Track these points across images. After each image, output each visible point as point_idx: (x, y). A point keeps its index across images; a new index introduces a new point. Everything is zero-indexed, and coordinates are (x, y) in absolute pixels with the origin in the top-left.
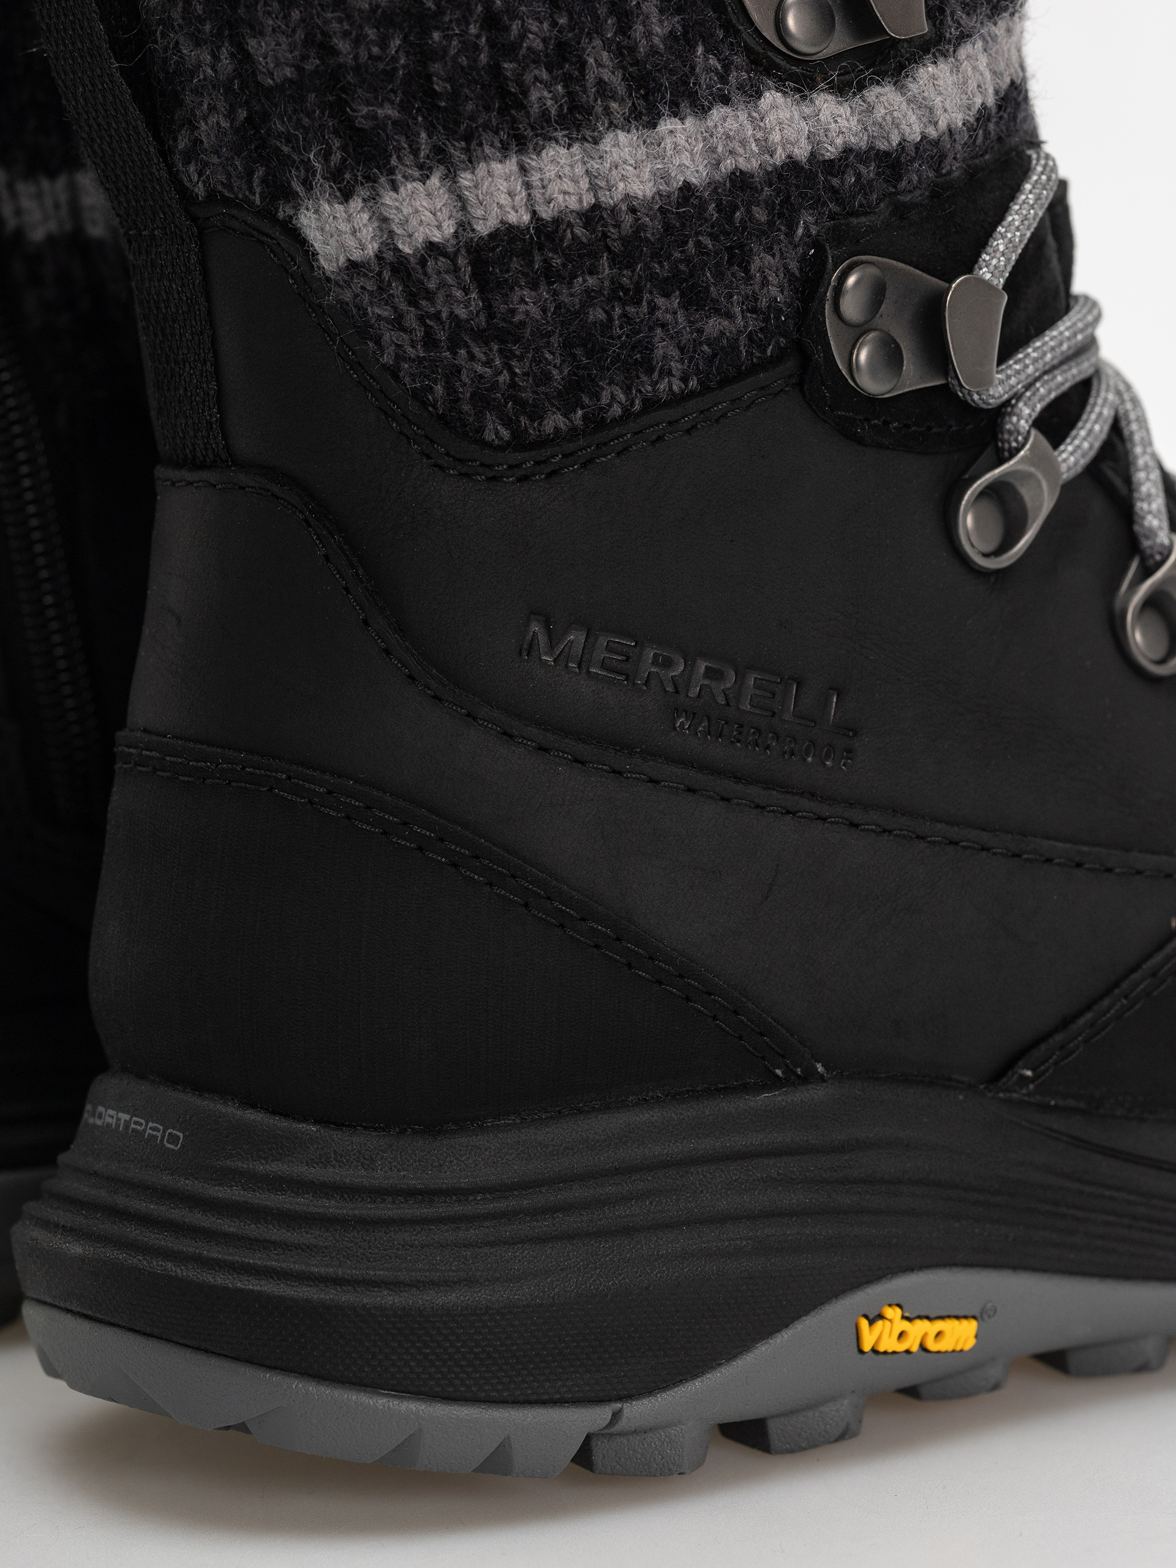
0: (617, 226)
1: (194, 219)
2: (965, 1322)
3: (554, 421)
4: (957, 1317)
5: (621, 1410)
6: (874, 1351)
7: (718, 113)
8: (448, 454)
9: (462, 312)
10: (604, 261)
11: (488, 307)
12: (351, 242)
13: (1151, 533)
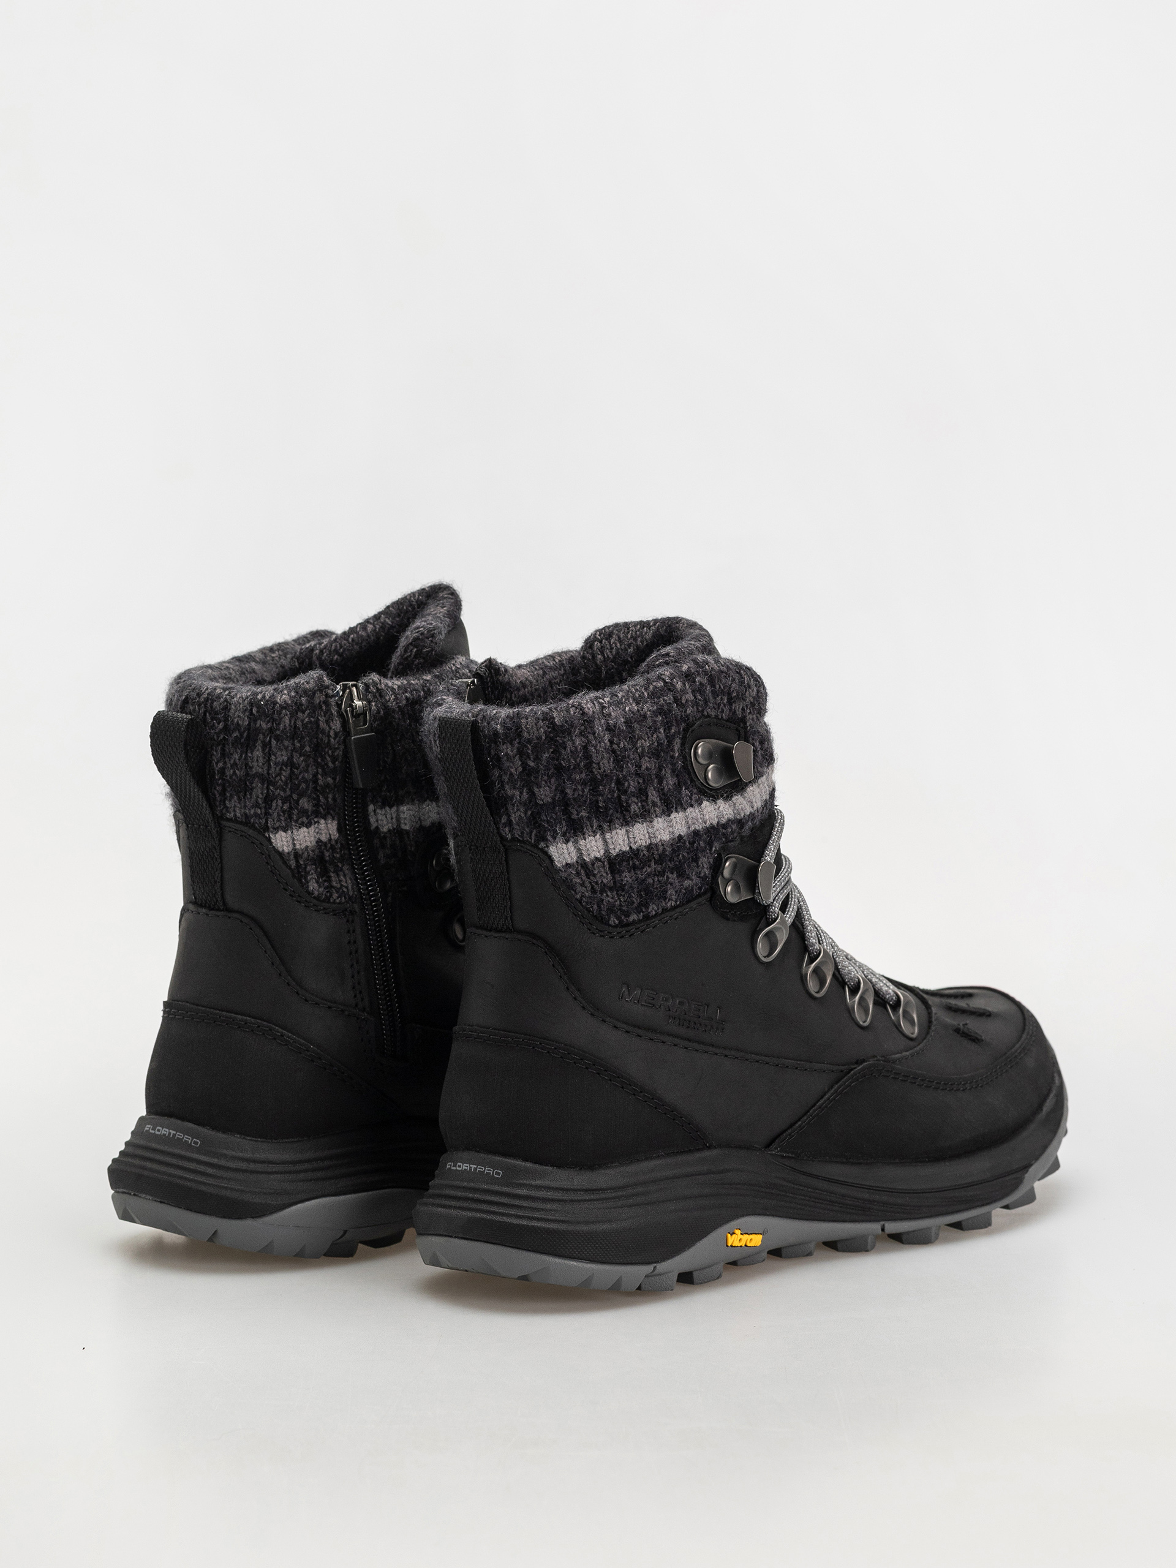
0: (657, 850)
1: (504, 846)
2: (758, 1235)
3: (634, 917)
4: (756, 1234)
5: (656, 1266)
6: (731, 1246)
7: (690, 810)
8: (597, 929)
9: (605, 881)
10: (653, 863)
11: (614, 878)
12: (567, 856)
13: (813, 945)
